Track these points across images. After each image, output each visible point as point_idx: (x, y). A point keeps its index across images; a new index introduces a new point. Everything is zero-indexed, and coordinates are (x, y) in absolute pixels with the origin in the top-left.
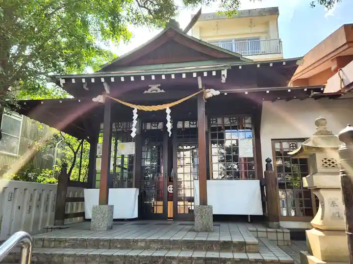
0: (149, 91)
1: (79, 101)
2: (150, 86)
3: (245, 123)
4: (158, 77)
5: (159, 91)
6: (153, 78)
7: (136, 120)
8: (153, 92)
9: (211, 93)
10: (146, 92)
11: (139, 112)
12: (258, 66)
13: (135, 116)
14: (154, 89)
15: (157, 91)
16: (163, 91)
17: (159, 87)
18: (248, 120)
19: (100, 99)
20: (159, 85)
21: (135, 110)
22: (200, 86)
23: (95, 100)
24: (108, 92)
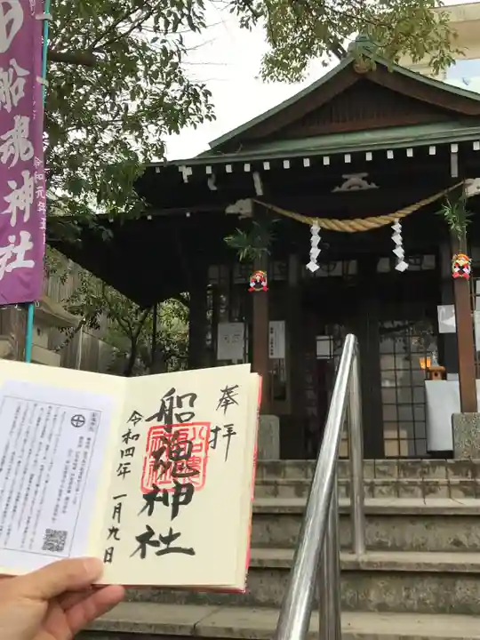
0: (344, 187)
1: (188, 215)
2: (344, 176)
5: (365, 185)
6: (348, 159)
7: (319, 247)
8: (353, 188)
9: (478, 186)
10: (337, 189)
11: (322, 232)
13: (315, 240)
14: (355, 181)
15: (360, 187)
16: (373, 186)
17: (364, 179)
19: (243, 207)
20: (365, 175)
21: (315, 229)
22: (455, 173)
23: (231, 210)
24: (259, 192)
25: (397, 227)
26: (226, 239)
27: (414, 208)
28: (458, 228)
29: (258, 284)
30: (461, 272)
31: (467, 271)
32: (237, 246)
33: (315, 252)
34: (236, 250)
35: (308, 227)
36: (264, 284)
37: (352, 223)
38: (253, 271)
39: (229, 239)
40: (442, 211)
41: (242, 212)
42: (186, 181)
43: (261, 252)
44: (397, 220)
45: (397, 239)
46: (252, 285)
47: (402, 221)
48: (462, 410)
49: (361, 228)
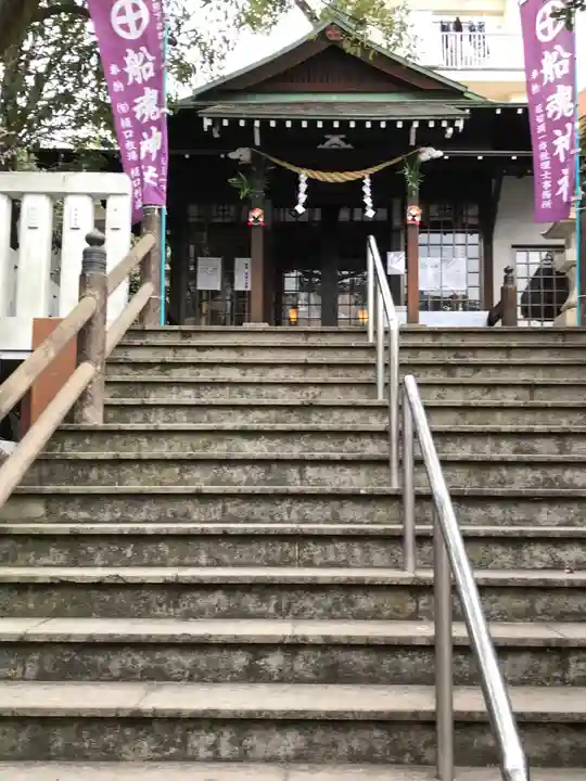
0: (326, 145)
2: (329, 137)
3: (467, 216)
4: (344, 123)
5: (343, 145)
6: (336, 125)
7: (306, 193)
8: (333, 147)
9: (430, 153)
10: (320, 146)
11: (309, 181)
12: (498, 112)
13: (303, 187)
14: (335, 141)
15: (340, 146)
16: (349, 146)
17: (342, 139)
18: (473, 211)
19: (242, 154)
20: (343, 136)
21: (303, 178)
22: (413, 143)
23: (233, 155)
24: (257, 142)
25: (367, 181)
26: (230, 181)
27: (381, 167)
28: (414, 185)
29: (256, 220)
30: (413, 220)
31: (418, 219)
32: (240, 186)
33: (302, 197)
34: (239, 190)
35: (297, 175)
36: (261, 220)
37: (333, 175)
38: (252, 209)
39: (233, 181)
40: (402, 172)
41: (242, 158)
42: (206, 130)
43: (259, 193)
44: (367, 176)
45: (367, 190)
46: (251, 220)
47: (371, 176)
48: (408, 322)
49: (340, 180)
